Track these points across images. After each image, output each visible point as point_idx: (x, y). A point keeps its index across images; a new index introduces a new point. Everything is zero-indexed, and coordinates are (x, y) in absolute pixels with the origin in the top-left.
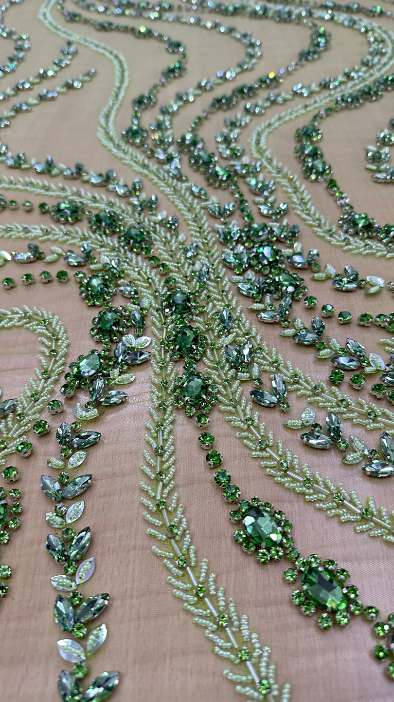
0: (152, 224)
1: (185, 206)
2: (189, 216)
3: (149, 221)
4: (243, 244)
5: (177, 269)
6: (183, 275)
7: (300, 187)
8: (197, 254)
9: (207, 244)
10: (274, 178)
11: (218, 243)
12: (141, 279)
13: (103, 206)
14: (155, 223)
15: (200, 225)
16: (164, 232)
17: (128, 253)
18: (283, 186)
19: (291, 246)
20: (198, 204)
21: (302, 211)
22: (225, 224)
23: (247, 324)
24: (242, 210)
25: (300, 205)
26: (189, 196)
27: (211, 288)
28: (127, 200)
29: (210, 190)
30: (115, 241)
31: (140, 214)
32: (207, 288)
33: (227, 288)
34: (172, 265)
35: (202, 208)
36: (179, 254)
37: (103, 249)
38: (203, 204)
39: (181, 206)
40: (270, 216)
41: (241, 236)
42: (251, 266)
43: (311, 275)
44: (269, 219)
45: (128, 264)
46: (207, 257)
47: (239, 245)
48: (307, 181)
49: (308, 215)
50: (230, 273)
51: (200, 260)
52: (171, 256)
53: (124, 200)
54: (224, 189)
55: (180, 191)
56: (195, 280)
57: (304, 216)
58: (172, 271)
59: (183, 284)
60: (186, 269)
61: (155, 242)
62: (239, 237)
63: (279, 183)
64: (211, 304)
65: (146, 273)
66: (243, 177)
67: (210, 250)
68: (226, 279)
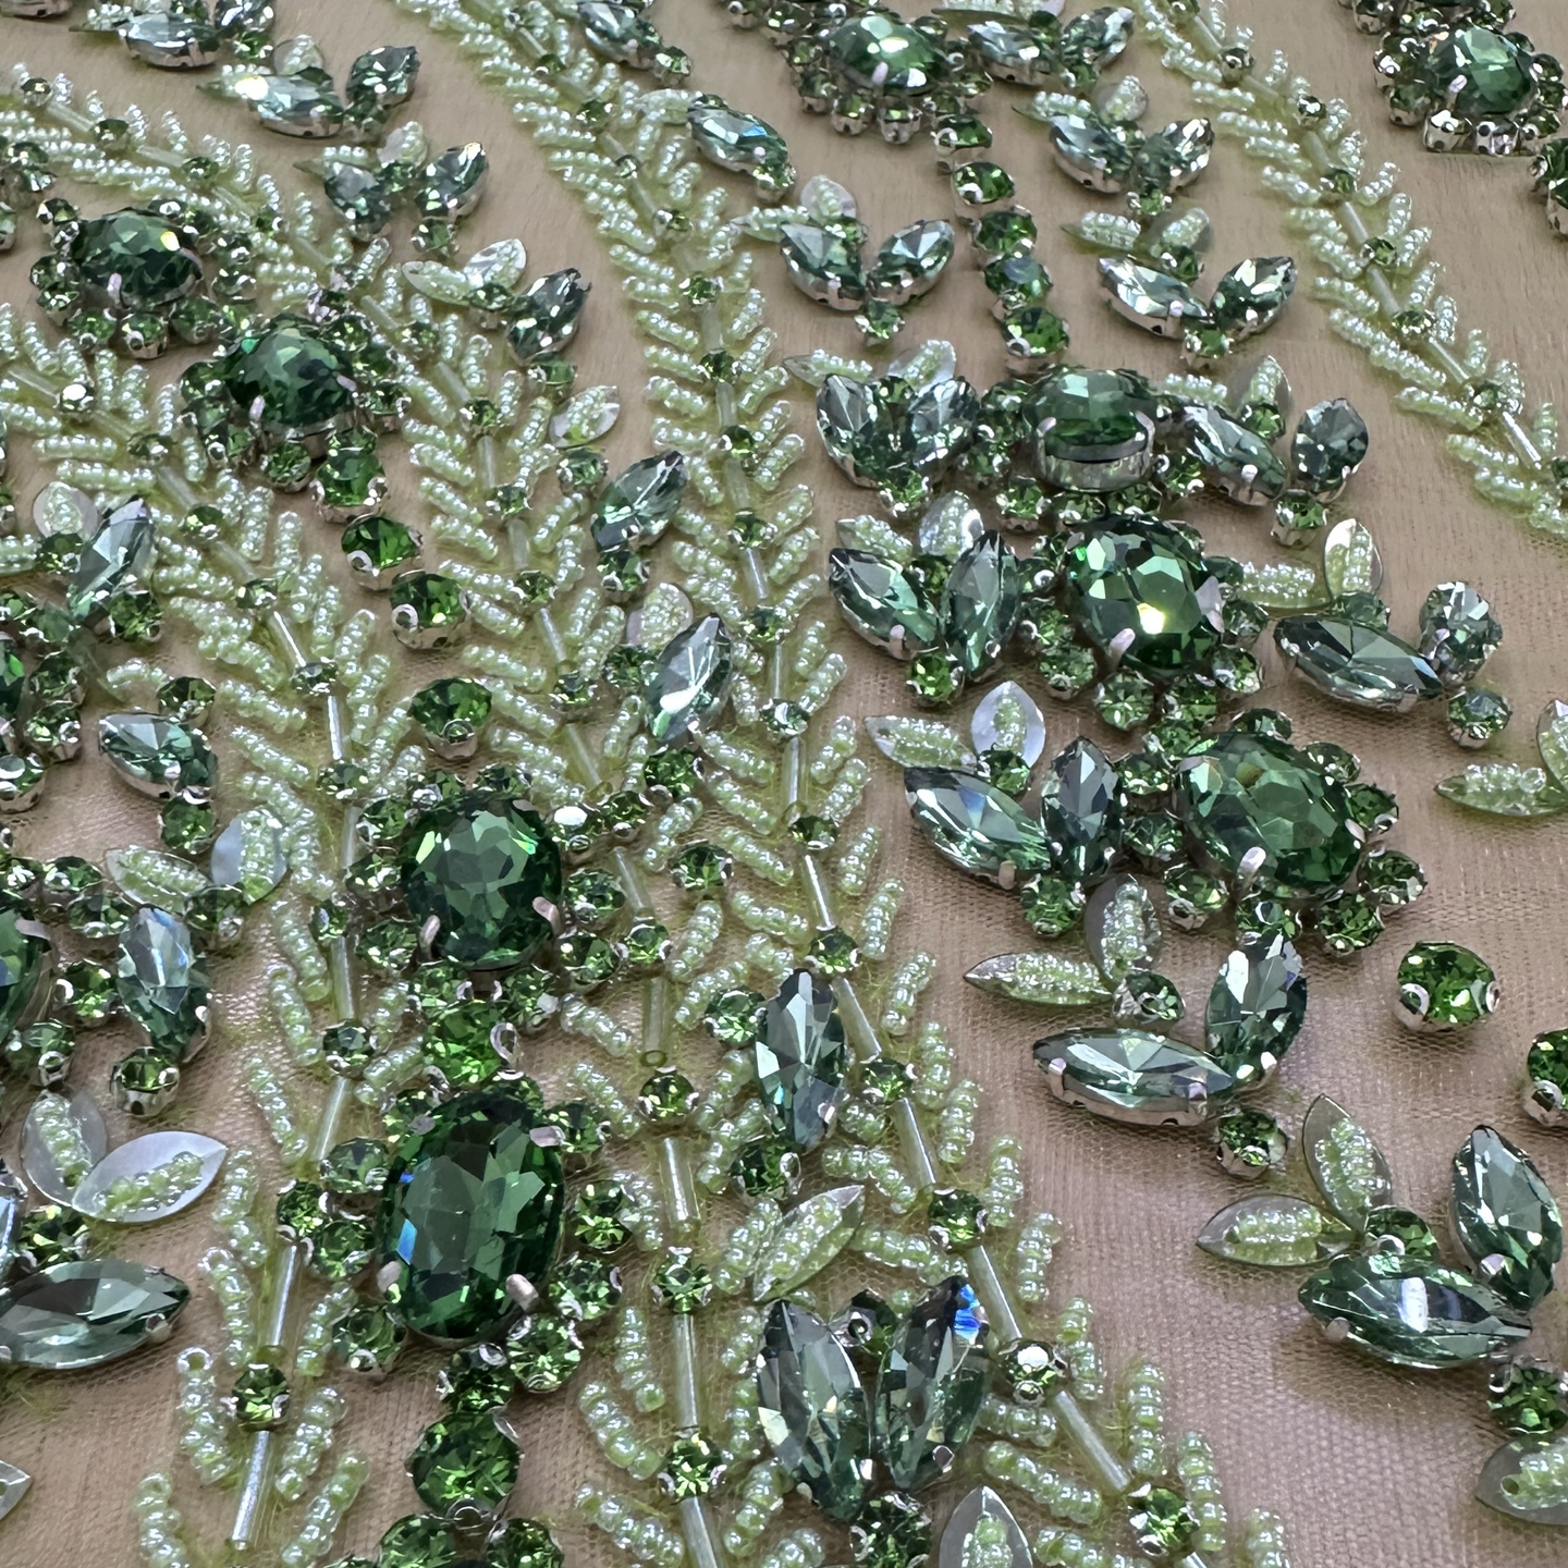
0: (420, 308)
1: (644, 223)
2: (661, 281)
3: (408, 291)
4: (981, 496)
5: (517, 624)
6: (554, 670)
7: (1370, 175)
8: (673, 531)
9: (750, 471)
10: (1208, 109)
11: (817, 469)
12: (265, 667)
13: (152, 180)
14: (440, 308)
15: (717, 344)
16: (485, 363)
17: (224, 477)
18: (1258, 159)
19: (1304, 547)
20: (724, 216)
21: (1379, 319)
22: (876, 351)
23: (958, 1120)
24: (998, 279)
25: (1362, 279)
26: (678, 165)
27: (728, 786)
28: (304, 155)
29: (807, 145)
30: (168, 392)
31: (359, 245)
32: (699, 790)
33: (835, 804)
34: (486, 592)
35: (746, 241)
36: (553, 520)
37: (79, 440)
38: (759, 219)
39: (621, 218)
40: (1169, 329)
41: (971, 444)
42: (1019, 656)
43: (1440, 771)
44: (1166, 351)
45: (206, 549)
46: (734, 558)
47: (958, 500)
48: (1406, 142)
49: (1417, 347)
50: (871, 686)
51: (680, 574)
52: (500, 530)
53: (287, 158)
54: (898, 145)
55: (630, 132)
56: (625, 716)
57: (1388, 352)
58: (482, 634)
59: (535, 735)
60: (577, 630)
61: (413, 427)
62: (961, 447)
63: (1236, 140)
64: (707, 919)
65: (303, 630)
66: (1019, 86)
67: (762, 509)
68: (843, 733)
